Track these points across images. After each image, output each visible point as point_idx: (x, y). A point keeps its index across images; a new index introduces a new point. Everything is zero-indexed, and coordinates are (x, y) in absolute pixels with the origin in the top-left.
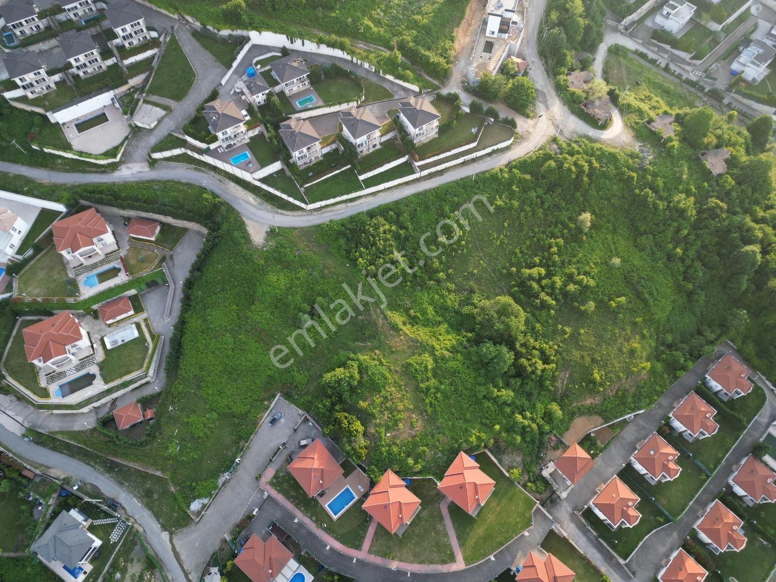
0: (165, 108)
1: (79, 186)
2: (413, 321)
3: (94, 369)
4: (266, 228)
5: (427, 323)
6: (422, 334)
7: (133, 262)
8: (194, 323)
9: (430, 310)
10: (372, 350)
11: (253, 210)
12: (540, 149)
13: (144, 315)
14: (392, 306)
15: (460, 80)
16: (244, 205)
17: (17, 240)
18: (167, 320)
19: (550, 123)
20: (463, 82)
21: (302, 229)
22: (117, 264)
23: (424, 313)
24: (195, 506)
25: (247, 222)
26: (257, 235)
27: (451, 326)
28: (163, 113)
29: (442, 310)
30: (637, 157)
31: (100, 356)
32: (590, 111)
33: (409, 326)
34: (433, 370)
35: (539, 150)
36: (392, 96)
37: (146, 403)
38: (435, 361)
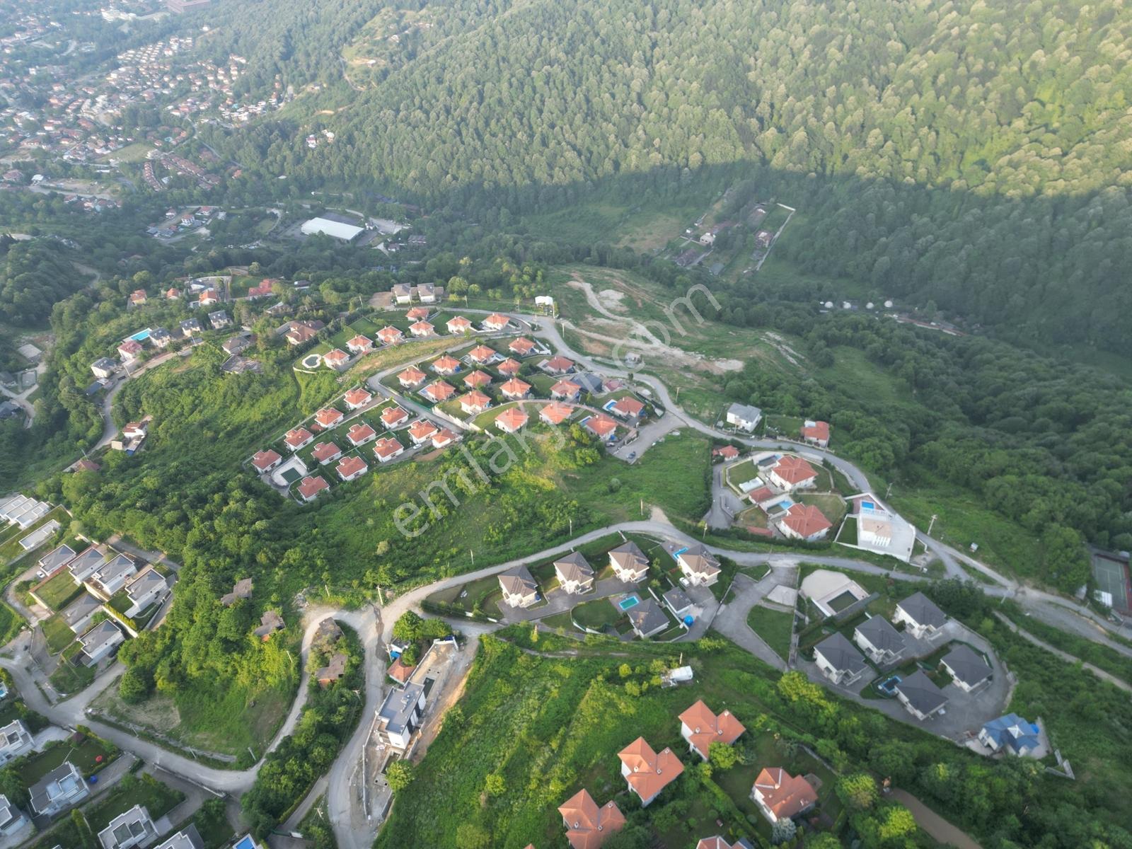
0: (769, 601)
1: (827, 555)
2: (535, 487)
3: (761, 468)
4: (652, 519)
5: (527, 486)
6: (531, 479)
7: (760, 517)
8: (699, 487)
9: (523, 492)
10: (566, 471)
11: (666, 532)
12: (401, 593)
13: (740, 498)
14: (551, 493)
15: (468, 647)
16: (674, 534)
17: (860, 525)
18: (722, 495)
19: (383, 621)
20: (465, 644)
21: (623, 522)
22: (772, 516)
23: (528, 491)
24: (677, 434)
25: (669, 523)
26: (658, 514)
27: (508, 486)
28: (770, 597)
29: (515, 492)
30: (311, 594)
31: (760, 474)
32: (338, 628)
33: (540, 484)
34: (525, 460)
35: (405, 592)
36: (542, 621)
37: (721, 460)
38: (523, 465)
